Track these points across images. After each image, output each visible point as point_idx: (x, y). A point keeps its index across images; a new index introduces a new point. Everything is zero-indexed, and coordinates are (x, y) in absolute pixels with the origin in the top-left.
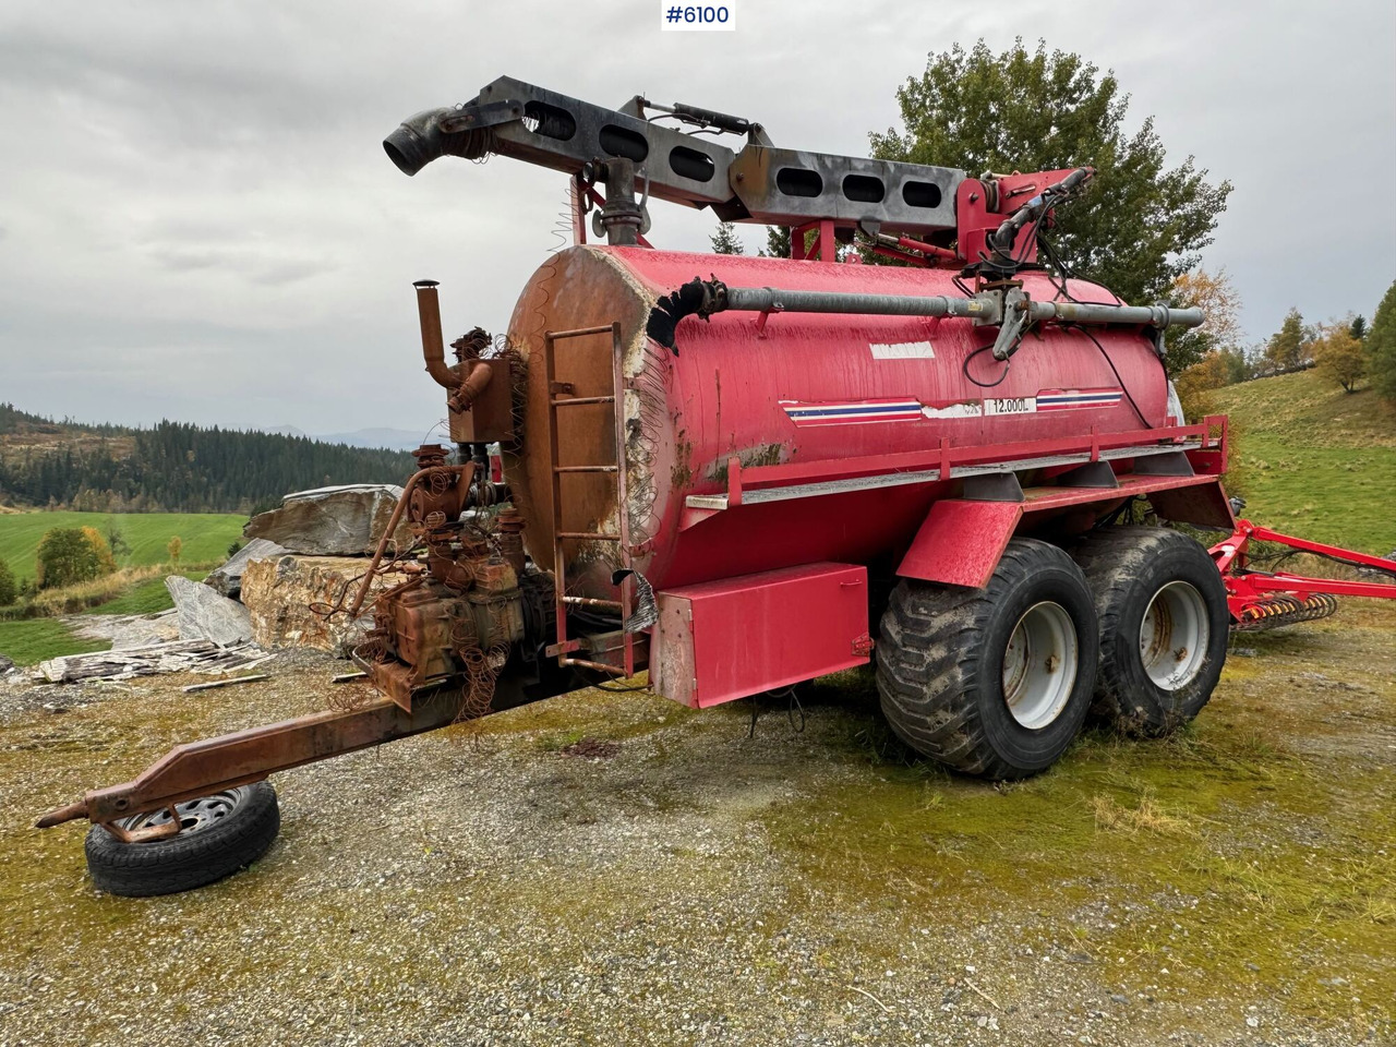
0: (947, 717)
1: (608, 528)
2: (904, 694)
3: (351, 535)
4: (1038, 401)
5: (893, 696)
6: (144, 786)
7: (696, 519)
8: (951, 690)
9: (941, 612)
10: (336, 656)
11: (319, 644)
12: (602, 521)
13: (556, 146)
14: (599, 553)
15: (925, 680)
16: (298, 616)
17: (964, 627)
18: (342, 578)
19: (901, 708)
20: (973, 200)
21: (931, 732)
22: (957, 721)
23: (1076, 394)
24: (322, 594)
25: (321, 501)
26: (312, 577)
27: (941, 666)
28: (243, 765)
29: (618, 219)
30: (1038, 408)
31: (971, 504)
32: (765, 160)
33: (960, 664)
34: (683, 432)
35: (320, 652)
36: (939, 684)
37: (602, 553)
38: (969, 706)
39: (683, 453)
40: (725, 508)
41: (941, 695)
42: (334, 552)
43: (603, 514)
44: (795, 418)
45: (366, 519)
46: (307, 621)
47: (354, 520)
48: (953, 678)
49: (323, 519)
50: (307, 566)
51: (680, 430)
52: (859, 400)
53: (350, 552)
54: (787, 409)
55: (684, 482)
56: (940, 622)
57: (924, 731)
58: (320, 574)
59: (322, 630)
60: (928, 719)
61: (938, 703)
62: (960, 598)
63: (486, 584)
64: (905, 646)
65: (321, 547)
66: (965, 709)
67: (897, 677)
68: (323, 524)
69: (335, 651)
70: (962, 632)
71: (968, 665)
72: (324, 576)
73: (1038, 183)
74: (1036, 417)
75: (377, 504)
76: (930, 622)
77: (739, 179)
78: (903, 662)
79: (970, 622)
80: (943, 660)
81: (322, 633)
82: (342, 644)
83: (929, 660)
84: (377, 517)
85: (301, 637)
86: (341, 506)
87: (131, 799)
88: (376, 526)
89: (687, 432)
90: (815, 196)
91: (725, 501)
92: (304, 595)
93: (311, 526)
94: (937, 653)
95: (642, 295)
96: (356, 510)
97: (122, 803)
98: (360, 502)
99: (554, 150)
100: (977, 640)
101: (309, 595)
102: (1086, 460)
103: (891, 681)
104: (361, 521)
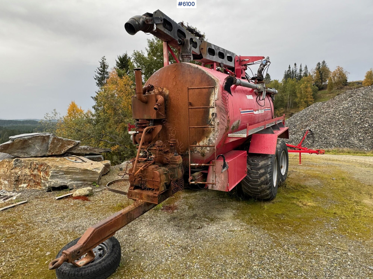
0: (264, 186)
1: (201, 143)
2: (252, 182)
3: (41, 150)
4: (264, 110)
5: (248, 183)
6: (85, 245)
7: (231, 140)
8: (266, 180)
9: (261, 161)
10: (45, 191)
11: (36, 188)
12: (199, 142)
13: (169, 33)
14: (195, 151)
15: (259, 178)
16: (25, 179)
17: (268, 164)
18: (46, 164)
19: (250, 185)
20: (237, 61)
21: (258, 190)
22: (267, 187)
23: (267, 109)
24: (36, 170)
25: (29, 139)
26: (31, 165)
27: (263, 174)
28: (111, 230)
29: (187, 56)
30: (264, 112)
31: (263, 135)
32: (206, 45)
33: (268, 173)
34: (229, 117)
35: (38, 191)
36: (263, 179)
37: (197, 151)
38: (270, 183)
39: (229, 122)
40: (246, 137)
41: (264, 181)
42: (33, 156)
43: (200, 140)
44: (242, 113)
45: (47, 144)
46: (30, 180)
47: (42, 145)
48: (267, 177)
49: (30, 145)
50: (27, 161)
51: (228, 116)
52: (247, 109)
53: (40, 156)
54: (241, 111)
55: (228, 130)
56: (261, 163)
57: (256, 190)
58: (35, 164)
59: (37, 183)
60: (259, 187)
61: (262, 183)
62: (265, 157)
63: (176, 161)
64: (252, 170)
65: (28, 154)
66: (269, 184)
67: (250, 178)
68: (29, 146)
69: (45, 189)
70: (268, 165)
71: (270, 173)
72: (37, 164)
73: (250, 59)
74: (264, 114)
75: (51, 139)
76: (259, 164)
77: (202, 49)
78: (252, 174)
79: (269, 163)
80: (264, 172)
81: (38, 184)
82: (49, 186)
83: (260, 173)
84: (51, 143)
85: (27, 186)
86: (37, 140)
87: (81, 250)
88: (51, 146)
89: (230, 117)
90: (214, 56)
91: (246, 135)
92: (27, 171)
93: (24, 147)
94: (262, 171)
95: (214, 79)
96: (43, 142)
97: (79, 252)
98: (44, 139)
99: (168, 34)
100: (271, 167)
101: (30, 171)
102: (274, 124)
103: (248, 179)
104: (45, 145)
